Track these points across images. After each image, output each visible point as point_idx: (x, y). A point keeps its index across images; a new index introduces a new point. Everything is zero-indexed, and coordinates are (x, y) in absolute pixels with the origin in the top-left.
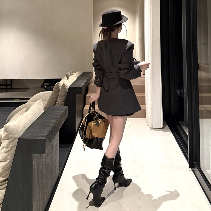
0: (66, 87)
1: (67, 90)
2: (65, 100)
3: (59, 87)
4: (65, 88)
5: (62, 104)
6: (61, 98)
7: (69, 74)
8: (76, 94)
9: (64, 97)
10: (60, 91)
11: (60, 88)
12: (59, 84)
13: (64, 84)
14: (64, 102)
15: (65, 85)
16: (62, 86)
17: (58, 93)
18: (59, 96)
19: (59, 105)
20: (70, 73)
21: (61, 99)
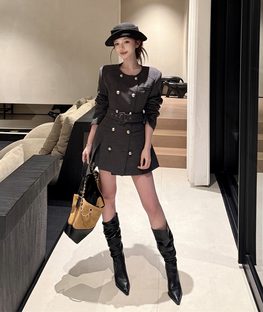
0: (72, 121)
1: (72, 126)
2: (68, 139)
3: (61, 121)
4: (70, 123)
5: (65, 146)
6: (63, 137)
7: (82, 100)
8: (85, 132)
9: (68, 136)
10: (62, 126)
11: (63, 122)
12: (61, 118)
13: (67, 118)
14: (68, 143)
15: (70, 118)
16: (65, 120)
17: (60, 130)
18: (61, 134)
19: (61, 147)
20: (84, 100)
21: (64, 139)
